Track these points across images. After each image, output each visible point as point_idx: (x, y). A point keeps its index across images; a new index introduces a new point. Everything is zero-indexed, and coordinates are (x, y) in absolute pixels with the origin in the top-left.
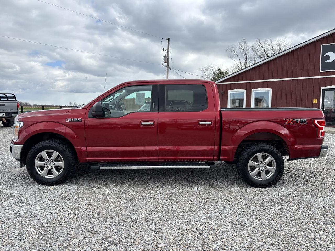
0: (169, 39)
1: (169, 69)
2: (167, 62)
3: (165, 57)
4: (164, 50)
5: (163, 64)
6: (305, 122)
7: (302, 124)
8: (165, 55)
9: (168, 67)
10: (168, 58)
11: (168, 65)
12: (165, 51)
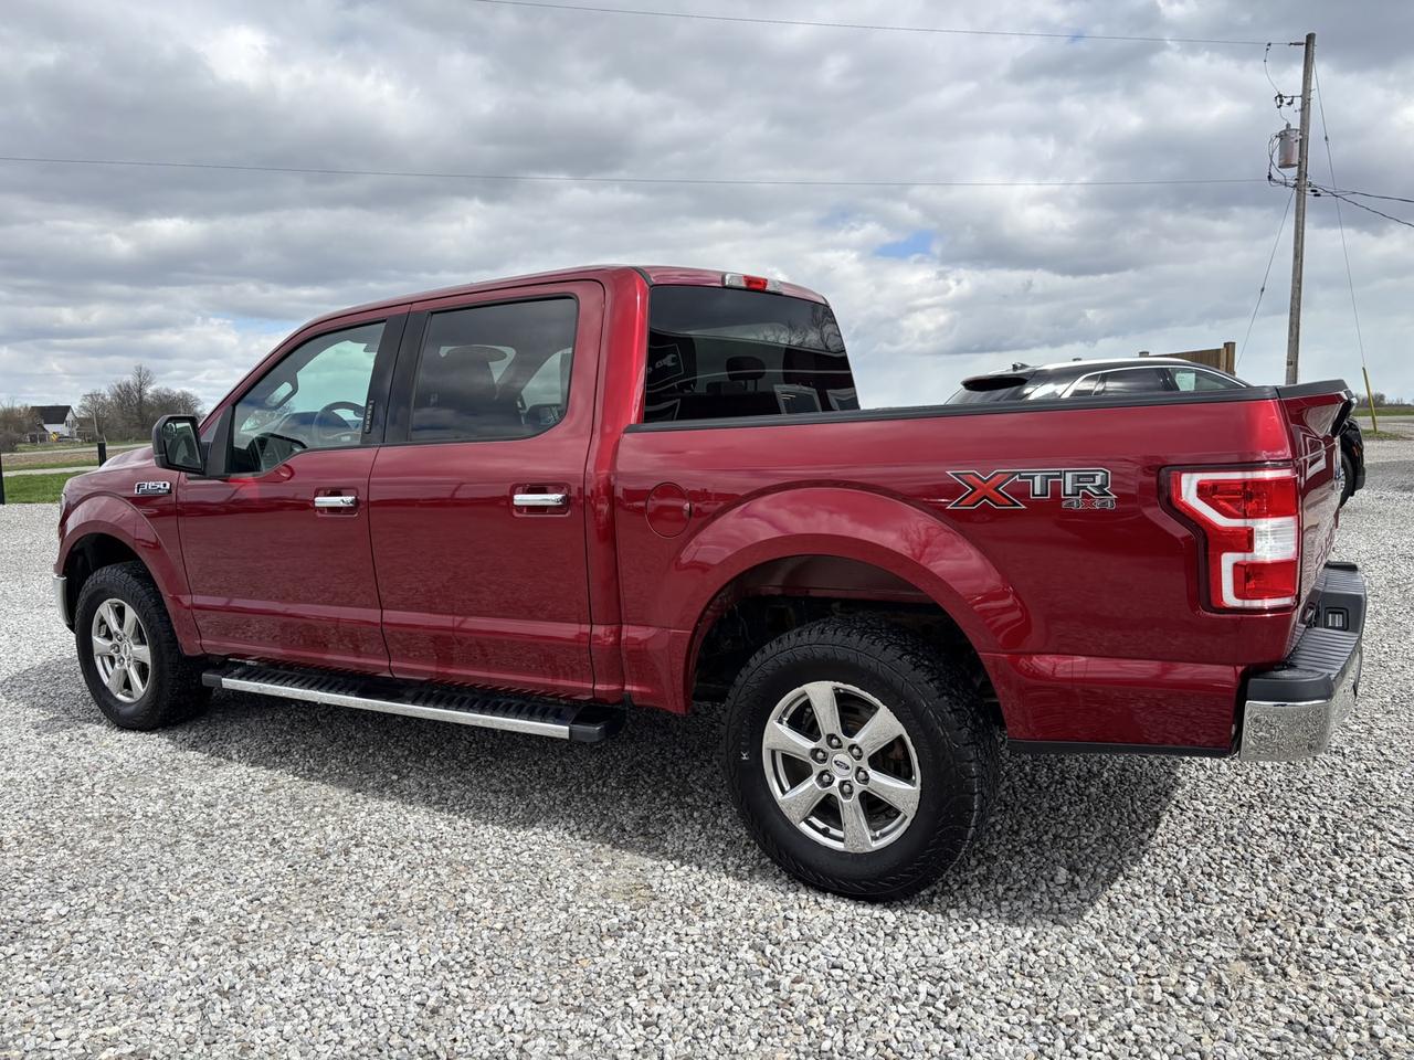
0: (1310, 38)
1: (1309, 196)
2: (1295, 160)
3: (1283, 136)
4: (1284, 104)
5: (1270, 177)
6: (1100, 487)
7: (1077, 504)
8: (1288, 125)
9: (1300, 184)
10: (1303, 143)
11: (1302, 175)
12: (1289, 104)
